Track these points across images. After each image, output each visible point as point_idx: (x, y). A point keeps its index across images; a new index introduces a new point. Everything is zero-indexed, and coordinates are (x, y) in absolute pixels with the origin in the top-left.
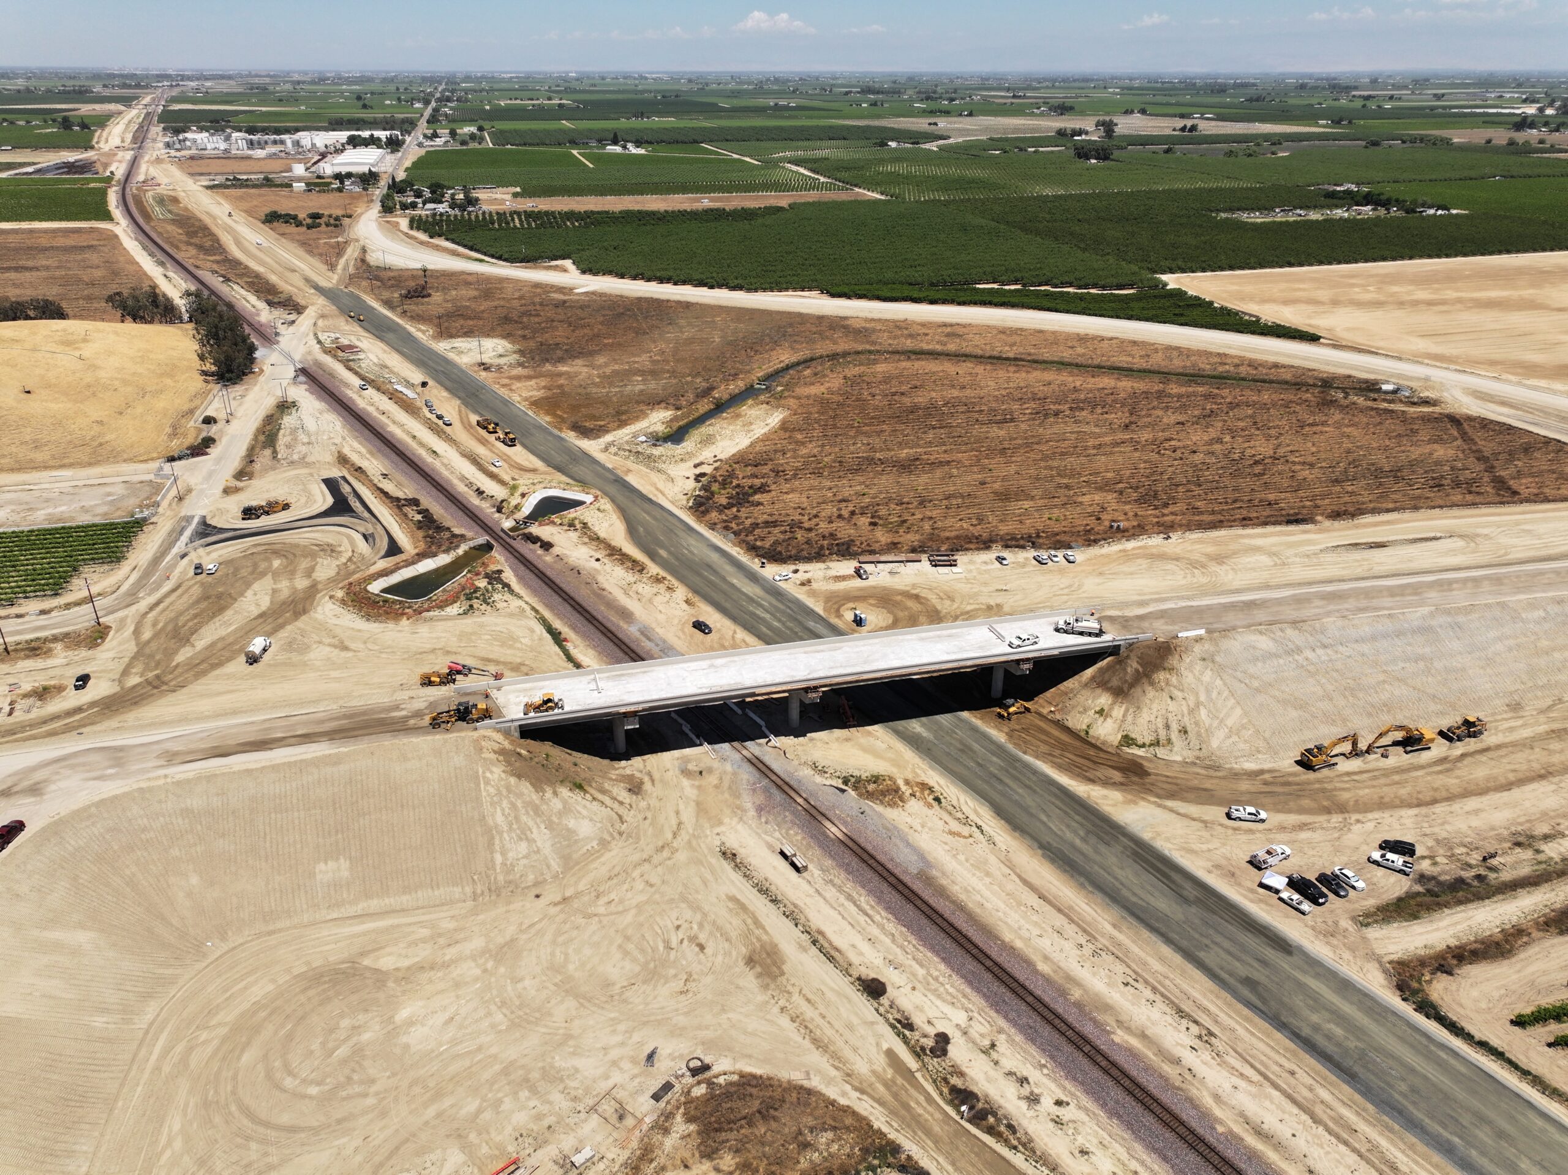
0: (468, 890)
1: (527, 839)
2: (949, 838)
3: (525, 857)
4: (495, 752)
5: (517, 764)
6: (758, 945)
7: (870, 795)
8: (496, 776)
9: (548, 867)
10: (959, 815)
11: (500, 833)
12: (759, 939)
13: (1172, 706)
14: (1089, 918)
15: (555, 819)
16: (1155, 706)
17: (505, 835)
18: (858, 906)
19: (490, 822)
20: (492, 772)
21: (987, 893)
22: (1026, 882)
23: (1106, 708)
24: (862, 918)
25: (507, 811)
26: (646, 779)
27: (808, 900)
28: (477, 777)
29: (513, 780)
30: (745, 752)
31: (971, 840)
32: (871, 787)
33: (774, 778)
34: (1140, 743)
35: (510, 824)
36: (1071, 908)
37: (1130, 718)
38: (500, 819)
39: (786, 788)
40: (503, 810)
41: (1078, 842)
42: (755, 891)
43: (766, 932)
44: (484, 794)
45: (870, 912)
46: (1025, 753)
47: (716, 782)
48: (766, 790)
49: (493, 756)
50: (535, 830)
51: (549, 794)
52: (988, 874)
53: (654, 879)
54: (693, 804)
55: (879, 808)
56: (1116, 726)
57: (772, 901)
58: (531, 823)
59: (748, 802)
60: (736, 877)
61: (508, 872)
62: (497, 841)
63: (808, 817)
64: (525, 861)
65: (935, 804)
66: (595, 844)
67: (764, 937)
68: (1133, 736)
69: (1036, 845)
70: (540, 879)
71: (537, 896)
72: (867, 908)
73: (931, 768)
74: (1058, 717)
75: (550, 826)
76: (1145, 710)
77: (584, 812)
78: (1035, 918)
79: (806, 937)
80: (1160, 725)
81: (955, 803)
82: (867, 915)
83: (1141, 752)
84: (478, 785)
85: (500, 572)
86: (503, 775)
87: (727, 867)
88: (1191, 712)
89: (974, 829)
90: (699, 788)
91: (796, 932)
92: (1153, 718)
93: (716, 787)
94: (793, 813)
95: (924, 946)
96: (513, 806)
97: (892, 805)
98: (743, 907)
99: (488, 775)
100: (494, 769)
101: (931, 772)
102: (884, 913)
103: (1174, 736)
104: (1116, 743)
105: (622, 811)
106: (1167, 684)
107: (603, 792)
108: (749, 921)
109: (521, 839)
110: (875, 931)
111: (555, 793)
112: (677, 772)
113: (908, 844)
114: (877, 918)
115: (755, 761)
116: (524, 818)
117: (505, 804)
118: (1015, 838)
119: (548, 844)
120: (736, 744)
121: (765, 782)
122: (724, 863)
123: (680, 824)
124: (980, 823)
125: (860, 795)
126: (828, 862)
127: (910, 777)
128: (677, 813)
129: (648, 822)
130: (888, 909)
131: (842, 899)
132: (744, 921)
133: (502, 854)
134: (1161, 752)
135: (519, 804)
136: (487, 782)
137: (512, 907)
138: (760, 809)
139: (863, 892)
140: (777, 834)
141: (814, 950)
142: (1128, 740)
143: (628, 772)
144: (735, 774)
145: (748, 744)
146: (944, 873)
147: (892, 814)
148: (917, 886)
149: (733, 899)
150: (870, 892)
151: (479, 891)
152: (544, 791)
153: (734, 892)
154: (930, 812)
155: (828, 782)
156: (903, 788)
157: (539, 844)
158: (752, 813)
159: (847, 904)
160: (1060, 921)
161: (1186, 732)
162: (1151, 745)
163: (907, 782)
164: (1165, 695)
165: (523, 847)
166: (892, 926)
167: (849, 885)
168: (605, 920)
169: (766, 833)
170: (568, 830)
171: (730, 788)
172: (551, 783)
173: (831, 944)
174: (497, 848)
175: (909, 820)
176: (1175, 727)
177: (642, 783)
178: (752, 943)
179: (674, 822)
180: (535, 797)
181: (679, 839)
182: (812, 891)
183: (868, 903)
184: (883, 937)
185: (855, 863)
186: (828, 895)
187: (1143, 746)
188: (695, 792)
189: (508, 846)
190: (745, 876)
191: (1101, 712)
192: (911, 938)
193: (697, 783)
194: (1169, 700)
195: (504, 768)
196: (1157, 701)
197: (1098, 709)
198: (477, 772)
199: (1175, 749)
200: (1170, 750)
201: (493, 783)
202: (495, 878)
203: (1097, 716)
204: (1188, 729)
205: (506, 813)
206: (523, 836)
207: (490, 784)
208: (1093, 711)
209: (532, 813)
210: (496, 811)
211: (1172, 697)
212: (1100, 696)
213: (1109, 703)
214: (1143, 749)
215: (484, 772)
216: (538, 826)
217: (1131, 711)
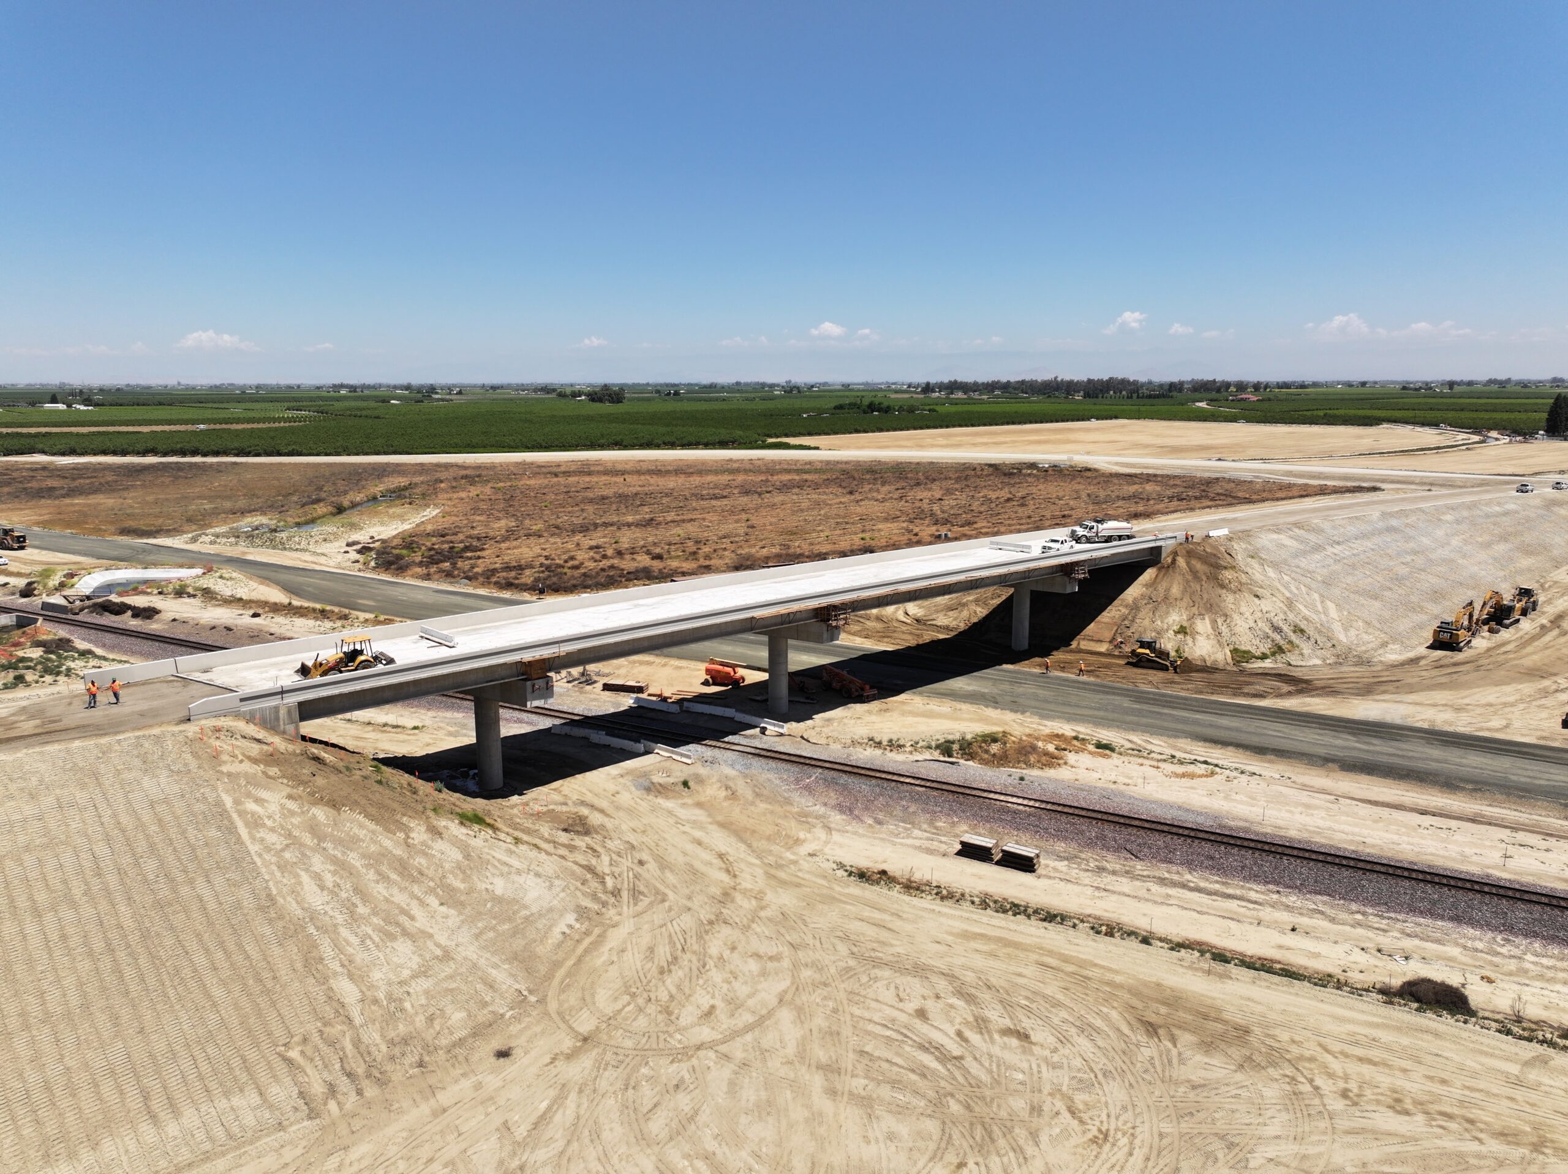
0: (282, 1092)
1: (405, 933)
2: (1188, 782)
3: (420, 974)
4: (255, 761)
5: (320, 781)
6: (1125, 995)
7: (1004, 760)
8: (273, 808)
9: (491, 985)
10: (1157, 756)
11: (331, 932)
12: (1113, 985)
13: (1265, 605)
15: (456, 883)
16: (1243, 609)
17: (344, 932)
18: (1199, 890)
19: (293, 908)
20: (259, 801)
21: (1347, 828)
22: (1373, 803)
23: (1185, 624)
24: (1232, 904)
25: (329, 879)
26: (585, 811)
28: (224, 813)
29: (320, 814)
30: (738, 748)
31: (1217, 777)
32: (995, 748)
33: (827, 765)
34: (1258, 654)
35: (350, 909)
36: (1482, 815)
37: (1224, 629)
38: (316, 899)
39: (862, 773)
40: (317, 877)
42: (994, 914)
43: (1111, 970)
44: (253, 848)
45: (1230, 891)
47: (723, 793)
48: (830, 782)
49: (251, 768)
50: (416, 910)
51: (419, 833)
52: (1307, 806)
53: (768, 947)
54: (714, 827)
55: (1037, 772)
56: (1214, 642)
57: (1048, 920)
58: (400, 898)
59: (814, 805)
60: (931, 904)
61: (390, 1018)
62: (326, 949)
63: (949, 795)
64: (421, 985)
65: (1108, 752)
66: (571, 918)
67: (1118, 979)
68: (1243, 648)
69: (1315, 762)
70: (483, 1016)
71: (503, 1054)
72: (1218, 887)
73: (1043, 718)
75: (450, 898)
76: (1235, 616)
77: (515, 864)
78: (1459, 838)
79: (1189, 954)
80: (1268, 630)
81: (1133, 746)
82: (1230, 896)
83: (1268, 663)
84: (232, 829)
85: (65, 642)
86: (292, 805)
87: (892, 893)
88: (1290, 608)
89: (1201, 765)
90: (700, 805)
91: (1164, 952)
92: (1252, 625)
93: (731, 798)
95: (1393, 910)
96: (341, 866)
97: (1050, 765)
98: (1009, 944)
99: (251, 806)
100: (264, 794)
101: (1050, 723)
102: (1256, 886)
103: (1293, 637)
104: (1229, 660)
106: (1241, 583)
107: (521, 830)
108: (1050, 961)
109: (392, 937)
111: (435, 831)
112: (639, 792)
113: (1144, 800)
115: (768, 754)
116: (380, 890)
117: (319, 864)
118: (1272, 761)
119: (464, 936)
120: (710, 742)
121: (816, 773)
122: (882, 890)
124: (1200, 758)
125: (986, 763)
126: (1063, 846)
127: (1029, 731)
128: (699, 843)
129: (651, 867)
130: (1254, 878)
131: (1156, 888)
132: (1041, 964)
134: (1294, 659)
135: (354, 859)
136: (255, 823)
138: (847, 810)
139: (1175, 868)
141: (1240, 971)
142: (1241, 655)
143: (537, 808)
144: (749, 775)
145: (733, 739)
146: (1247, 821)
147: (1064, 775)
149: (970, 936)
150: (1190, 865)
151: (318, 1089)
152: (406, 830)
153: (956, 925)
154: (1113, 762)
155: (921, 757)
156: (1040, 744)
157: (442, 940)
158: (838, 816)
159: (1173, 891)
160: (1501, 833)
161: (1302, 631)
162: (1273, 654)
163: (1034, 737)
164: (1247, 595)
165: (404, 952)
166: (1296, 900)
167: (1140, 865)
170: (498, 900)
171: (758, 795)
172: (416, 812)
174: (335, 966)
175: (1097, 775)
176: (1285, 628)
177: (581, 817)
178: (1109, 995)
179: (707, 856)
180: (390, 843)
181: (745, 876)
182: (1088, 891)
183: (1208, 880)
184: (1308, 921)
185: (1110, 832)
186: (1125, 889)
187: (1264, 657)
188: (700, 811)
189: (360, 957)
190: (943, 897)
191: (1182, 630)
192: (1355, 906)
193: (692, 800)
194: (1256, 600)
195: (288, 790)
196: (1242, 604)
197: (1176, 628)
198: (219, 803)
199: (1306, 651)
200: (1302, 654)
201: (269, 823)
202: (357, 1043)
203: (1180, 636)
204: (1302, 627)
205: (330, 885)
206: (391, 929)
207: (264, 825)
208: (1171, 632)
209: (394, 876)
210: (300, 883)
211: (1257, 596)
212: (1168, 613)
213: (1185, 617)
214: (1268, 660)
215: (237, 802)
216: (422, 903)
217: (1220, 621)
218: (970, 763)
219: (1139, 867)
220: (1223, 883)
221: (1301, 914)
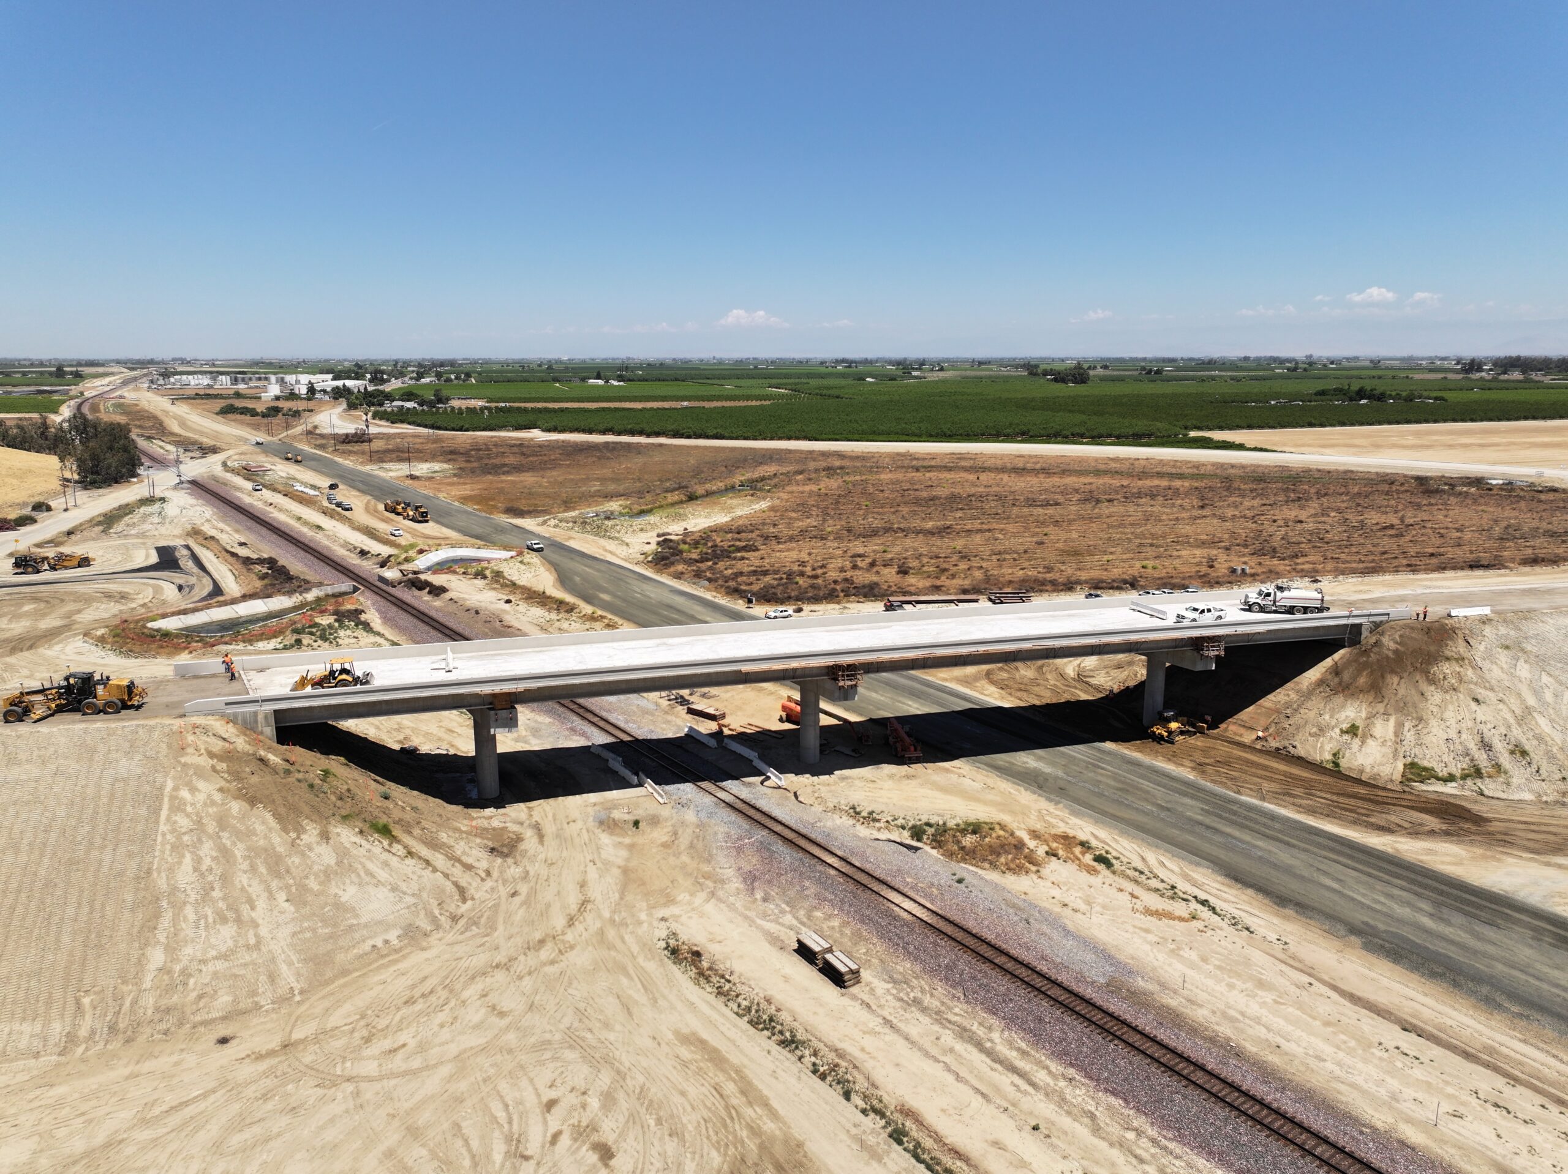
0: (58, 1029)
1: (238, 920)
2: (1150, 922)
3: (224, 957)
4: (211, 755)
5: (255, 779)
6: (752, 1145)
7: (969, 855)
8: (201, 797)
9: (272, 978)
10: (1154, 883)
11: (178, 907)
12: (755, 1131)
13: (1482, 713)
14: (1552, 1075)
15: (313, 884)
16: (1449, 714)
17: (188, 911)
18: (989, 1053)
19: (162, 883)
20: (193, 790)
21: (1279, 1023)
22: (1354, 999)
23: (1360, 723)
24: (1005, 1080)
25: (207, 862)
26: (529, 834)
27: (869, 1042)
28: (159, 797)
29: (236, 807)
30: (722, 795)
31: (1195, 924)
32: (968, 840)
33: (779, 828)
34: (1443, 773)
35: (206, 892)
36: (1491, 1051)
37: (1409, 736)
38: (185, 876)
39: (802, 843)
40: (198, 860)
41: (1427, 922)
42: (743, 1023)
43: (774, 1115)
44: (163, 827)
45: (1020, 1064)
46: (1239, 793)
47: (665, 838)
48: (762, 847)
49: (205, 762)
50: (261, 904)
51: (310, 836)
52: (1261, 984)
53: (511, 1001)
54: (616, 872)
55: (993, 876)
56: (1388, 751)
57: (784, 1043)
58: (255, 889)
59: (727, 868)
60: (702, 997)
61: (170, 989)
62: (166, 921)
63: (851, 886)
64: (220, 965)
65: (1101, 867)
66: (393, 936)
67: (769, 1126)
68: (1425, 763)
69: (1341, 929)
70: (246, 1003)
71: (224, 1041)
72: (1012, 1055)
73: (1074, 813)
74: (1274, 744)
75: (299, 897)
76: (1433, 722)
77: (383, 875)
78: (1418, 1073)
79: (872, 1122)
80: (1472, 746)
81: (1140, 865)
82: (1014, 1070)
83: (1450, 789)
84: (157, 812)
85: (359, 612)
86: (218, 797)
87: (681, 977)
88: (1521, 721)
89: (1194, 905)
90: (631, 847)
91: (849, 1112)
92: (1453, 734)
93: (665, 845)
94: (819, 882)
95: (1180, 1139)
96: (225, 853)
97: (1017, 870)
98: (716, 1058)
99: (185, 794)
100: (201, 785)
101: (1074, 821)
102: (1055, 1066)
103: (1505, 760)
104: (1397, 776)
105: (464, 879)
106: (1461, 681)
107: (434, 845)
108: (730, 1088)
109: (224, 920)
110: (1044, 1109)
111: (325, 836)
112: (591, 823)
113: (1067, 933)
114: (1041, 1077)
115: (739, 805)
116: (242, 880)
117: (207, 849)
118: (1286, 918)
119: (285, 933)
120: (705, 784)
121: (761, 834)
122: (675, 970)
123: (584, 903)
124: (1203, 896)
125: (950, 855)
126: (904, 966)
127: (1039, 826)
128: (583, 885)
129: (517, 900)
130: (1062, 1055)
131: (948, 1038)
132: (717, 1088)
133: (171, 950)
134: (1490, 787)
135: (239, 851)
136: (178, 806)
137: (147, 1066)
138: (750, 879)
139: (992, 1020)
140: (788, 919)
141: (899, 1157)
142: (1417, 772)
143: (496, 823)
144: (701, 825)
145: (729, 784)
146: (1163, 986)
147: (1018, 884)
148: (1115, 1006)
149: (691, 1040)
150: (1011, 1021)
151: (83, 1032)
152: (300, 830)
153: (694, 1024)
154: (1092, 880)
155: (884, 835)
156: (1031, 844)
157: (263, 931)
158: (736, 884)
159: (960, 1047)
160: (1487, 1082)
161: (1524, 753)
162: (1464, 777)
163: (1035, 835)
164: (1463, 698)
165: (223, 937)
166: (1081, 1094)
167: (959, 1008)
168: (369, 1092)
169: (765, 916)
170: (338, 906)
171: (692, 846)
172: (321, 816)
173: (938, 1139)
174: (162, 937)
175: (1056, 892)
176: (1499, 745)
177: (519, 839)
178: (739, 1142)
179: (573, 900)
180: (278, 841)
181: (579, 927)
182: (874, 1023)
183: (1011, 1044)
184: (1066, 1122)
185: (965, 964)
186: (914, 1031)
187: (1451, 778)
188: (624, 853)
189: (188, 931)
190: (720, 992)
191: (1353, 731)
192: (1140, 1121)
193: (627, 841)
194: (1473, 705)
195: (223, 783)
196: (1450, 707)
197: (1345, 726)
198: (162, 788)
199: (1515, 781)
200: (1508, 784)
201: (189, 809)
202: (135, 1002)
203: (1346, 737)
204: (1527, 748)
205: (204, 868)
206: (230, 915)
207: (184, 811)
208: (1337, 731)
209: (263, 869)
210: (180, 863)
211: (1477, 700)
212: (1343, 707)
213: (1364, 715)
214: (1454, 784)
215: (176, 789)
216: (271, 897)
217: (1408, 725)
218: (934, 852)
219: (957, 1010)
220: (1024, 1053)
221: (1069, 1113)
